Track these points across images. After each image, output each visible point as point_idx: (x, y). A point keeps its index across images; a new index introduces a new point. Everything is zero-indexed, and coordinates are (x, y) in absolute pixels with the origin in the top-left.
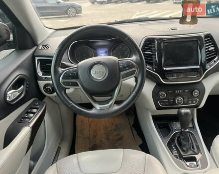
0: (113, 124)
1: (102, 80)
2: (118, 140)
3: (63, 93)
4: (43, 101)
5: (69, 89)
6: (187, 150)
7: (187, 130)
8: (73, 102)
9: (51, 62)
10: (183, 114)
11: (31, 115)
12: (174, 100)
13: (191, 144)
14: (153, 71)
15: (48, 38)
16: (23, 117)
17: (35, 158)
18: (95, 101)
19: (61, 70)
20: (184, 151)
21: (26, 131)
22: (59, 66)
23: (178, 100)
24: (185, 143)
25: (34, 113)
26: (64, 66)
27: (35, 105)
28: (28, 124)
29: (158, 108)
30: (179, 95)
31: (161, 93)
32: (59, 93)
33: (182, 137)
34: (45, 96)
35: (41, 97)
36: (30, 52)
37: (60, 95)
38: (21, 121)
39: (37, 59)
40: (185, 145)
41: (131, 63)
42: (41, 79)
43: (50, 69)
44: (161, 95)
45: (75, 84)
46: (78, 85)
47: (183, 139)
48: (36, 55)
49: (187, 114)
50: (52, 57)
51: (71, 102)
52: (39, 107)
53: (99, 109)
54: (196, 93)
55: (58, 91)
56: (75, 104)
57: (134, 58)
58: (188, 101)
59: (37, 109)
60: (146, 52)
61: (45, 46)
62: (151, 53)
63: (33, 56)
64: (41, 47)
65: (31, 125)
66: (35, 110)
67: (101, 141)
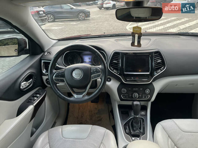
0: (96, 109)
1: (79, 79)
2: (98, 121)
3: (55, 86)
4: (45, 89)
5: (59, 83)
6: (136, 130)
7: (138, 116)
8: (60, 92)
9: (50, 64)
10: (135, 105)
11: (36, 98)
12: (132, 94)
13: (139, 126)
14: (118, 74)
15: (52, 46)
16: (30, 99)
17: (36, 127)
18: (74, 92)
19: (54, 71)
20: (134, 130)
21: (31, 108)
22: (53, 69)
23: (134, 95)
24: (135, 125)
25: (37, 97)
26: (58, 69)
27: (39, 92)
28: (32, 104)
29: (121, 100)
30: (136, 92)
31: (123, 89)
32: (52, 86)
33: (134, 121)
34: (47, 86)
35: (44, 87)
36: (38, 57)
37: (53, 87)
38: (29, 101)
39: (43, 61)
40: (135, 126)
41: (98, 69)
42: (45, 75)
43: (48, 69)
44: (123, 91)
45: (63, 81)
46: (64, 81)
47: (135, 122)
48: (42, 59)
49: (137, 105)
50: (51, 61)
51: (59, 92)
52: (41, 93)
53: (76, 97)
54: (148, 91)
55: (51, 84)
56: (62, 93)
57: (100, 66)
58: (142, 96)
59: (40, 94)
60: (114, 61)
61: (49, 53)
62: (116, 62)
63: (40, 60)
64: (46, 54)
65: (34, 105)
66: (38, 95)
67: (86, 120)
